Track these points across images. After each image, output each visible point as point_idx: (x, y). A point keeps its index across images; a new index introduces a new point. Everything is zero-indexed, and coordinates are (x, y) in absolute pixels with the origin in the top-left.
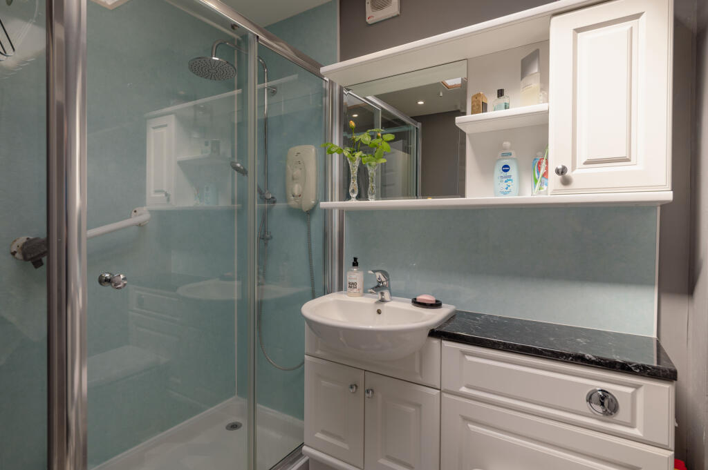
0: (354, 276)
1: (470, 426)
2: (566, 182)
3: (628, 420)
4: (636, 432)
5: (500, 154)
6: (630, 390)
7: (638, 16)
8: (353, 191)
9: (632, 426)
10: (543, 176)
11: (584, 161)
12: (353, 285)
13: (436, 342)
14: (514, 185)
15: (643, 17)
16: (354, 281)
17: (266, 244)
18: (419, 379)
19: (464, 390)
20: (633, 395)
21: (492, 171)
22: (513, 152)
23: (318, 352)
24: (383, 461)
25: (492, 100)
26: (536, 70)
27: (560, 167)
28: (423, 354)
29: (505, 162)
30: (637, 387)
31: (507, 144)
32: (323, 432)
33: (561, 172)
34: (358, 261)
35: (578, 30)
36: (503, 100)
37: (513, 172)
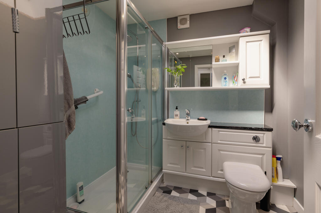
0: (177, 112)
1: (221, 152)
2: (244, 83)
3: (262, 142)
4: (264, 145)
5: (223, 74)
6: (262, 135)
7: (261, 41)
8: (175, 84)
9: (263, 144)
10: (236, 81)
11: (249, 77)
12: (177, 115)
13: (210, 129)
14: (227, 83)
15: (263, 41)
16: (177, 114)
17: (138, 103)
18: (205, 141)
19: (219, 142)
20: (263, 136)
21: (221, 79)
22: (227, 74)
23: (169, 137)
24: (193, 168)
25: (221, 58)
26: (234, 51)
27: (243, 79)
28: (206, 133)
29: (225, 77)
30: (264, 134)
31: (225, 71)
32: (170, 164)
33: (243, 80)
34: (178, 107)
35: (247, 42)
36: (224, 58)
37: (227, 79)
